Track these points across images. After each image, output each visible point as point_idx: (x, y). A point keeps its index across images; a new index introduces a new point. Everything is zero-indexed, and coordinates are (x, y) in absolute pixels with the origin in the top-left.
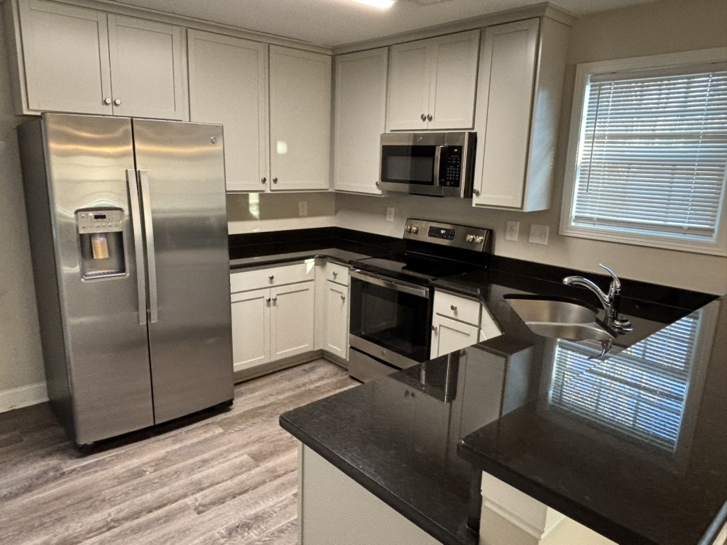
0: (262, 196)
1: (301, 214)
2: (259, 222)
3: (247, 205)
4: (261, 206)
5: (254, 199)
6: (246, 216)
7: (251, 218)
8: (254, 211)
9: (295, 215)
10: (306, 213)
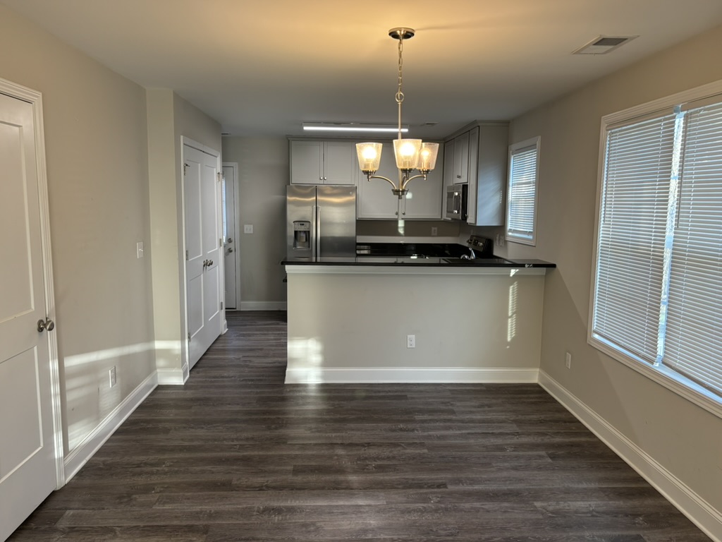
0: (407, 222)
1: (433, 234)
2: (404, 238)
3: (397, 227)
4: (405, 228)
5: (401, 224)
6: (396, 234)
7: (399, 235)
8: (401, 231)
9: (429, 235)
10: (436, 234)
